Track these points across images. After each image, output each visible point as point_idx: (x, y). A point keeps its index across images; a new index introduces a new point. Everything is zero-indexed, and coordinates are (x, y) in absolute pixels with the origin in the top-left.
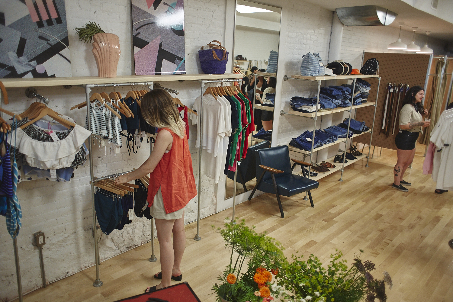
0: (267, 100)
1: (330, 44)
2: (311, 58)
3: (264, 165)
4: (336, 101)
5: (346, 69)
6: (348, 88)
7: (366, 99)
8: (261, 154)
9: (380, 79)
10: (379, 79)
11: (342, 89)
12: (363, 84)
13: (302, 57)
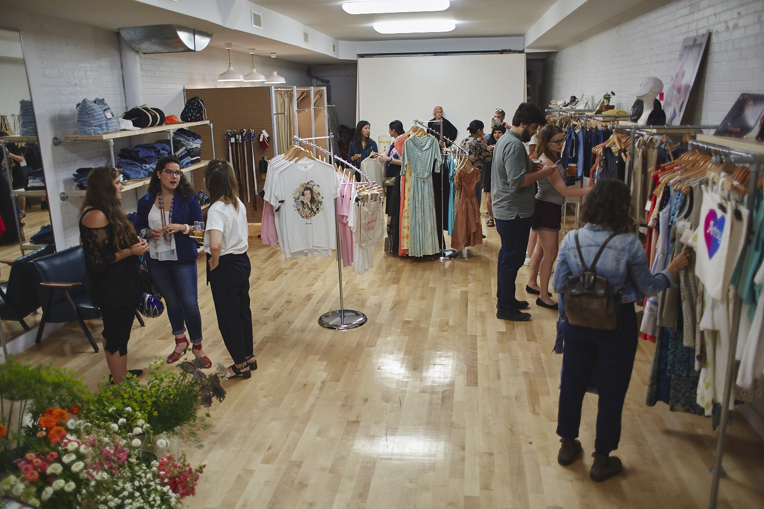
0: (34, 180)
1: (123, 82)
2: (90, 106)
3: (48, 281)
4: (148, 166)
5: (155, 118)
6: (165, 145)
7: (199, 157)
8: (39, 265)
9: (212, 127)
10: (210, 126)
11: (155, 148)
12: (188, 136)
13: (76, 106)
